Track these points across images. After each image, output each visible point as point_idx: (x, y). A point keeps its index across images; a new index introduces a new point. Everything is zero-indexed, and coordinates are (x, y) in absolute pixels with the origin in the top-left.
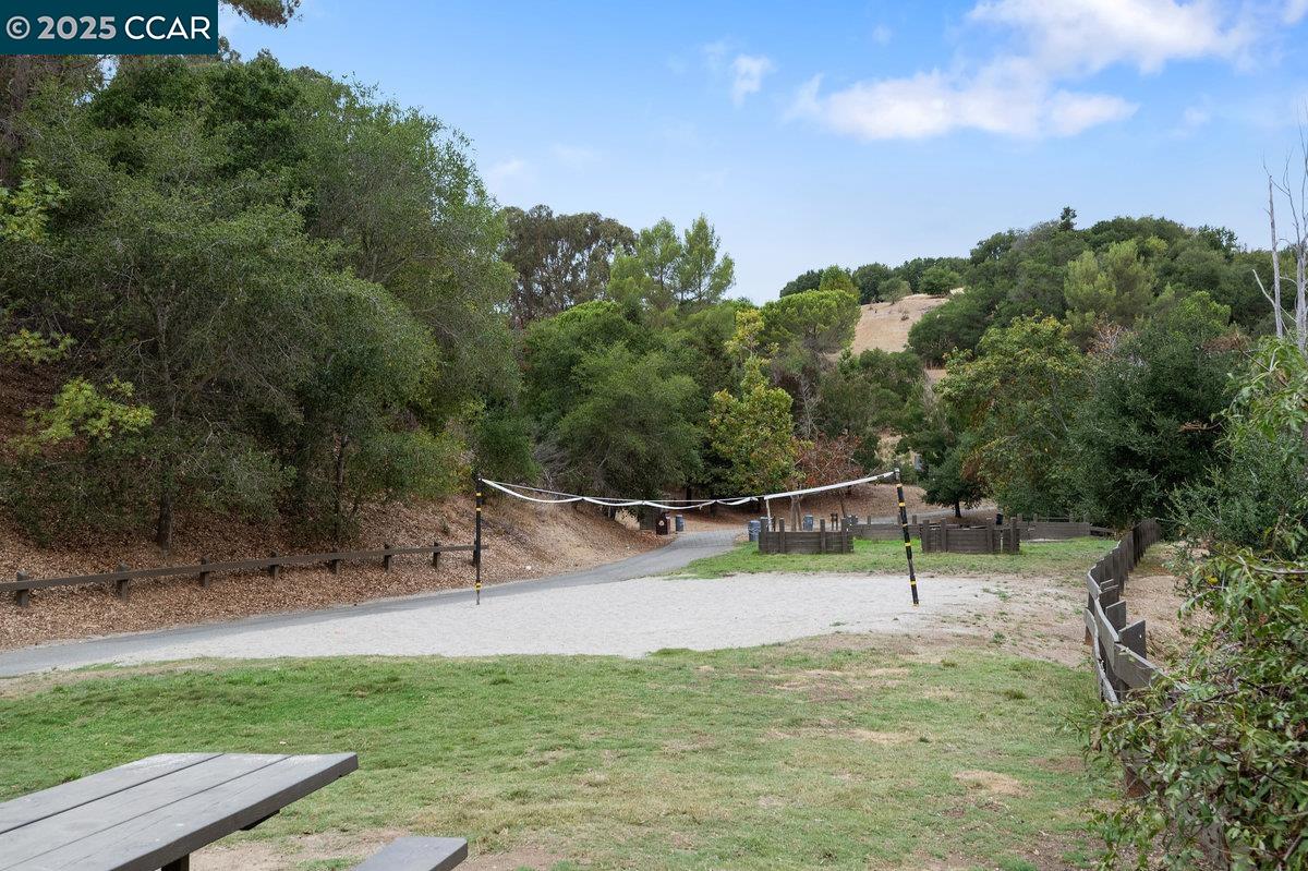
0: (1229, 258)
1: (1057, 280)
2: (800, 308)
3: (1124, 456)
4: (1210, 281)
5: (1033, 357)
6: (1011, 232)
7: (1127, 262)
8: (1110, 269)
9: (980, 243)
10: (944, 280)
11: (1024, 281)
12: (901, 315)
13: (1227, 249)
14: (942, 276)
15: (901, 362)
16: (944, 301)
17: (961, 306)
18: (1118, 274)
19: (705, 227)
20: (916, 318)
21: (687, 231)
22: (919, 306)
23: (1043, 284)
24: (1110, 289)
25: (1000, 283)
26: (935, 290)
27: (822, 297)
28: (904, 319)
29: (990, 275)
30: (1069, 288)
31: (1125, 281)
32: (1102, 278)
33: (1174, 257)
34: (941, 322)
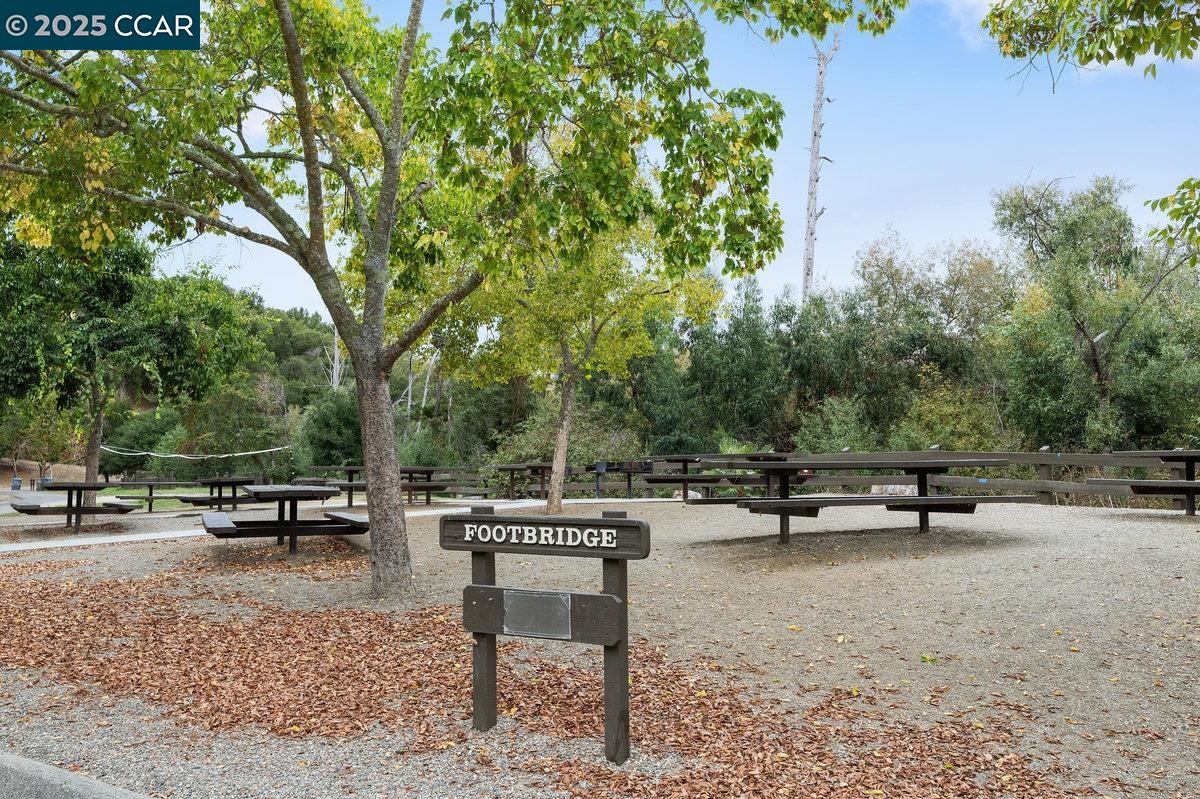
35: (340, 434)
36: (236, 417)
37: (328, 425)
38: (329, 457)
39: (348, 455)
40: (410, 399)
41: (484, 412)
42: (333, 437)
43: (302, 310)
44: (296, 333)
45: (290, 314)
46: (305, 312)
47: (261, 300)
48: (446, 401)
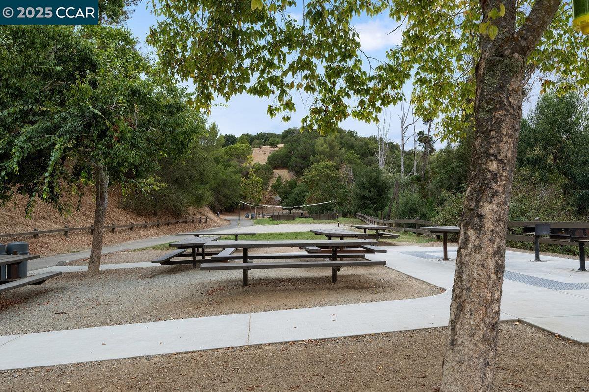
0: (356, 139)
1: (313, 145)
2: (235, 149)
3: (364, 198)
4: (352, 147)
5: (327, 171)
6: (294, 128)
7: (332, 141)
8: (328, 143)
9: (285, 131)
10: (276, 142)
11: (303, 145)
12: (263, 152)
13: (355, 137)
14: (275, 141)
15: (265, 168)
16: (276, 149)
17: (284, 151)
18: (330, 144)
19: (215, 125)
20: (268, 154)
21: (209, 126)
22: (268, 150)
23: (308, 146)
24: (328, 149)
25: (295, 145)
26: (273, 145)
27: (242, 146)
28: (264, 154)
29: (291, 142)
30: (316, 148)
31: (332, 147)
32: (325, 145)
33: (342, 138)
34: (277, 155)
35: (370, 191)
36: (330, 184)
37: (364, 187)
38: (364, 204)
39: (375, 203)
40: (415, 172)
41: (451, 177)
42: (366, 193)
43: (375, 136)
44: (370, 146)
45: (369, 139)
46: (376, 138)
47: (356, 133)
48: (428, 172)
